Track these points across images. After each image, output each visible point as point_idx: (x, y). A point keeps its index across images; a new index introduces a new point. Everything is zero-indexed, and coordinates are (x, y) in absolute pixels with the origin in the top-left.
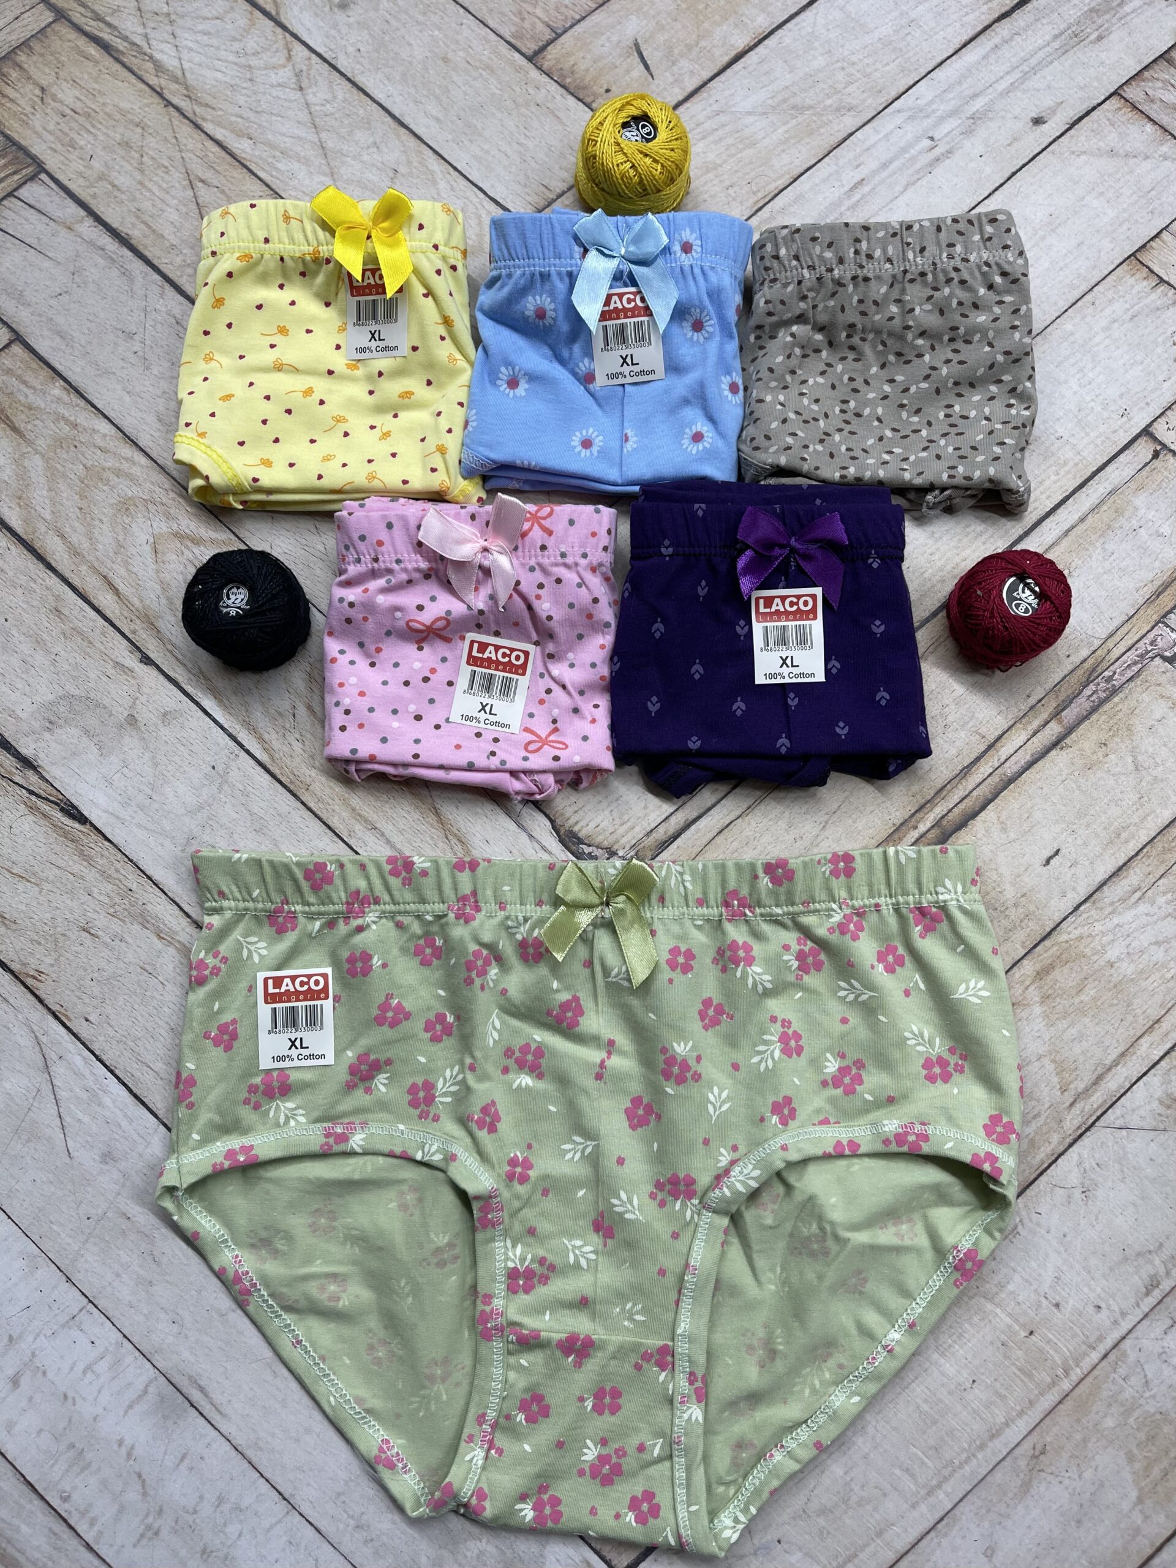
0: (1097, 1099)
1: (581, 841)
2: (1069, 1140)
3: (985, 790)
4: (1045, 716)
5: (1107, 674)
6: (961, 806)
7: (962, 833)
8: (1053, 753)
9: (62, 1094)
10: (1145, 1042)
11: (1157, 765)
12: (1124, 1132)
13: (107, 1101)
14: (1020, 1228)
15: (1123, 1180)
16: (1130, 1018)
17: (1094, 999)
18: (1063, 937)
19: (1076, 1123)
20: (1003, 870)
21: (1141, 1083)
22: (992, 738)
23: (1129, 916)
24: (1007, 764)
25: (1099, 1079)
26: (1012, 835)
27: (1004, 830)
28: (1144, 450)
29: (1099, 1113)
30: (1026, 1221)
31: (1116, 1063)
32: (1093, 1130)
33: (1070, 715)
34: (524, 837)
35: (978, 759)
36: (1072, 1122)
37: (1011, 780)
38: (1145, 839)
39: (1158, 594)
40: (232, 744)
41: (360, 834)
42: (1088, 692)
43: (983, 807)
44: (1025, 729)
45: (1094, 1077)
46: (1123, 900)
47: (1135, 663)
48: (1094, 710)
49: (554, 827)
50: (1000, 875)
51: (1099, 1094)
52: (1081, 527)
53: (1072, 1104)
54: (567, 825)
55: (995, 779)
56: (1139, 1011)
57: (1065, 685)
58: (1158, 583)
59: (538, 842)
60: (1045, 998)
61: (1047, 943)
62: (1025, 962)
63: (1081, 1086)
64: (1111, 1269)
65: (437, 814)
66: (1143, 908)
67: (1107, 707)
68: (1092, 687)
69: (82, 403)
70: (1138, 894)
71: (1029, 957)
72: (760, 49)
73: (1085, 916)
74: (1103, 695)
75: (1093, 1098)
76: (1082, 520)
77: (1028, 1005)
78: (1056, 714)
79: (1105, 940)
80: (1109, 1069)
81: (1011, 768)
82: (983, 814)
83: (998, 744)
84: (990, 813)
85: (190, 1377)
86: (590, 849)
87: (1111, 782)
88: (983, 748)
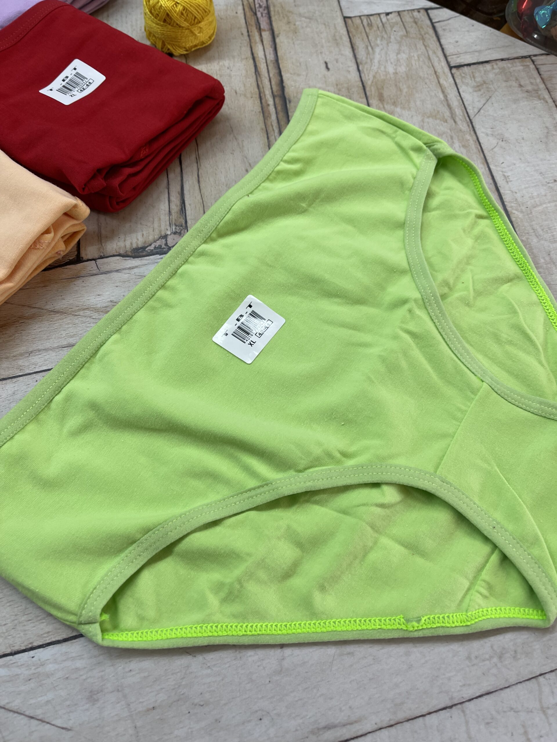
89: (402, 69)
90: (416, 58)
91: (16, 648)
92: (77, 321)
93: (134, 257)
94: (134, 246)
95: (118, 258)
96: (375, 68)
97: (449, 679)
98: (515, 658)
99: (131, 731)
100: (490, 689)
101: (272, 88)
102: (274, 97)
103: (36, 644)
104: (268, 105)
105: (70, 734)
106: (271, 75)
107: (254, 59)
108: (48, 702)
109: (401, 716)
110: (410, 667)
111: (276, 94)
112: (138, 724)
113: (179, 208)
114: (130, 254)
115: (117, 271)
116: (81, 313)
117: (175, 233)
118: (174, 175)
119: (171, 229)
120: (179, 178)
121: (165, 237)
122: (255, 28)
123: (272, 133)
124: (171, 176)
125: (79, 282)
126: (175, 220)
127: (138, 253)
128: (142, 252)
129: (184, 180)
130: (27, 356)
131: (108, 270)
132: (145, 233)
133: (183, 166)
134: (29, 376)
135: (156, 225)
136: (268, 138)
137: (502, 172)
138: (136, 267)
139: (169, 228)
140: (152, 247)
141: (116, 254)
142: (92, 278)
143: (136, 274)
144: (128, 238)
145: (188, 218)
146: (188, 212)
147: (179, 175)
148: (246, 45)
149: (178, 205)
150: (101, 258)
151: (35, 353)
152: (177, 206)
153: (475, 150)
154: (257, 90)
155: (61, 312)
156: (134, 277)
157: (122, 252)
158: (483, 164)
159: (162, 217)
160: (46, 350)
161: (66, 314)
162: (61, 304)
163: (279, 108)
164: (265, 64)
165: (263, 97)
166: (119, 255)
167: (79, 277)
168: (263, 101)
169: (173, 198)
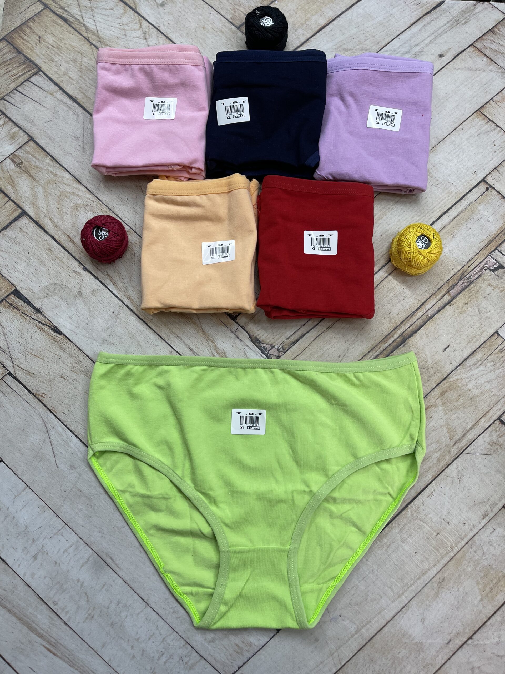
0: (464, 443)
1: (260, 342)
2: (453, 459)
3: (420, 322)
4: (444, 292)
5: (468, 276)
6: (411, 328)
7: (411, 338)
8: (447, 307)
9: (54, 442)
10: (482, 420)
11: (487, 312)
12: (474, 455)
13: (72, 445)
14: (434, 493)
15: (474, 474)
16: (477, 411)
17: (463, 404)
18: (451, 380)
19: (456, 452)
20: (427, 353)
21: (481, 436)
22: (423, 301)
23: (476, 371)
24: (429, 312)
25: (465, 435)
26: (431, 340)
27: (428, 337)
28: (483, 187)
29: (465, 448)
30: (436, 490)
31: (471, 429)
32: (462, 455)
33: (453, 292)
34: (238, 341)
35: (417, 310)
36: (454, 452)
37: (431, 318)
38: (482, 341)
39: (488, 244)
40: (120, 303)
41: (172, 339)
42: (460, 283)
43: (419, 328)
44: (436, 298)
45: (463, 434)
46: (474, 365)
47: (479, 272)
48: (463, 290)
49: (250, 336)
50: (426, 355)
51: (465, 440)
52: (458, 218)
53: (454, 445)
54: (255, 336)
55: (424, 317)
56: (480, 408)
57: (452, 280)
58: (488, 240)
59: (243, 342)
60: (444, 403)
61: (444, 382)
62: (436, 389)
63: (457, 437)
64: (469, 509)
65: (203, 331)
66: (482, 368)
67: (468, 289)
68: (462, 281)
69: (58, 165)
70: (480, 363)
71: (438, 387)
72: (330, 25)
73: (459, 371)
74: (466, 284)
75: (462, 442)
76: (458, 215)
77: (437, 406)
78: (448, 292)
79: (467, 380)
80: (469, 431)
81: (430, 313)
82: (419, 331)
83: (425, 304)
84: (422, 331)
85: (106, 554)
86: (264, 345)
87: (469, 318)
88: (419, 305)
89: (476, 392)
90: (492, 394)
91: (70, 428)
92: (204, 343)
93: (253, 342)
94: (258, 337)
95: (247, 335)
96: (464, 376)
97: (154, 596)
98: (177, 618)
99: (70, 489)
100: (160, 614)
101: (406, 330)
102: (401, 335)
103: (76, 434)
104: (393, 336)
105: (56, 468)
106: (416, 323)
107: (422, 304)
108: (61, 453)
109: (131, 583)
110: (149, 578)
111: (404, 334)
112: (73, 490)
113: (293, 341)
114: (253, 338)
115: (240, 340)
116: (210, 342)
117: (278, 350)
118: (311, 323)
120: (311, 327)
121: (273, 347)
122: (447, 288)
123: (374, 352)
124: (310, 322)
125: (224, 328)
126: (285, 344)
127: (256, 342)
128: (258, 343)
129: (312, 330)
130: (175, 336)
131: (238, 335)
132: (269, 336)
133: (320, 323)
135: (276, 338)
136: (369, 352)
137: (434, 490)
138: (248, 347)
139: (279, 345)
140: (263, 345)
141: (249, 332)
142: (229, 332)
143: (244, 350)
144: (260, 331)
145: (291, 349)
146: (294, 347)
147: (313, 326)
148: (430, 293)
149: (295, 339)
150: (242, 327)
151: (180, 339)
153: (440, 467)
154: (399, 323)
156: (242, 350)
157: (251, 334)
158: (433, 477)
159: (283, 337)
160: (184, 342)
161: (204, 336)
162: (208, 329)
163: (395, 343)
164: (423, 314)
165: (397, 330)
166: (249, 334)
167: (226, 326)
168: (394, 332)
169: (297, 333)
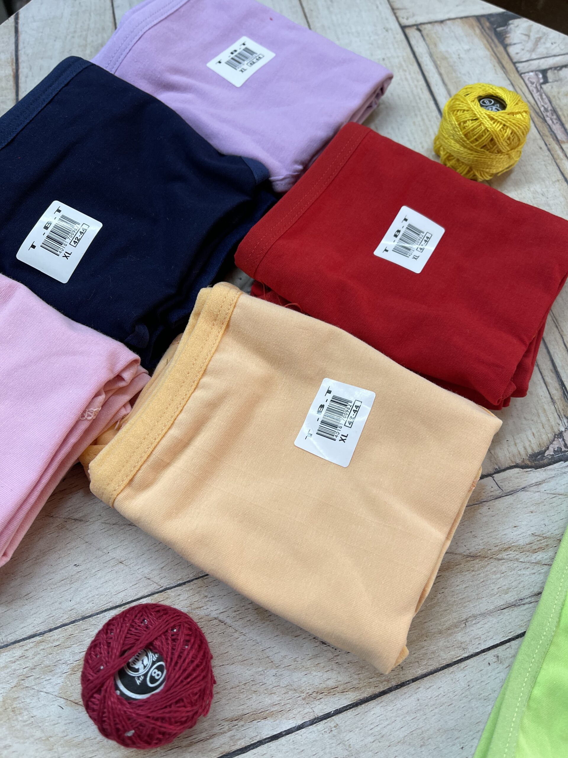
1: (542, 453)
4: (557, 147)
28: (413, 34)
33: (560, 135)
34: (522, 495)
42: (550, 122)
47: (541, 95)
48: (562, 125)
49: (523, 467)
54: (524, 457)
57: (541, 129)
59: (531, 486)
67: (563, 119)
68: (548, 119)
74: (555, 117)
78: (558, 141)
86: (552, 449)
92: (503, 568)
93: (537, 467)
94: (530, 452)
95: (517, 470)
114: (528, 463)
115: (524, 489)
119: (563, 423)
121: (561, 435)
125: (484, 510)
126: (563, 410)
127: (538, 461)
128: (542, 459)
129: (552, 352)
130: (464, 627)
131: (511, 489)
132: (534, 431)
134: (477, 658)
135: (543, 419)
138: (543, 481)
139: (560, 422)
140: (550, 452)
141: (513, 464)
142: (497, 502)
143: (548, 492)
144: (518, 441)
149: (558, 388)
150: (498, 471)
151: (472, 621)
152: (557, 390)
155: (479, 556)
156: (546, 496)
157: (519, 461)
159: (546, 407)
160: (483, 615)
161: (486, 559)
166: (517, 466)
167: (481, 503)
169: (548, 379)
